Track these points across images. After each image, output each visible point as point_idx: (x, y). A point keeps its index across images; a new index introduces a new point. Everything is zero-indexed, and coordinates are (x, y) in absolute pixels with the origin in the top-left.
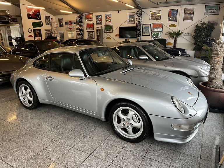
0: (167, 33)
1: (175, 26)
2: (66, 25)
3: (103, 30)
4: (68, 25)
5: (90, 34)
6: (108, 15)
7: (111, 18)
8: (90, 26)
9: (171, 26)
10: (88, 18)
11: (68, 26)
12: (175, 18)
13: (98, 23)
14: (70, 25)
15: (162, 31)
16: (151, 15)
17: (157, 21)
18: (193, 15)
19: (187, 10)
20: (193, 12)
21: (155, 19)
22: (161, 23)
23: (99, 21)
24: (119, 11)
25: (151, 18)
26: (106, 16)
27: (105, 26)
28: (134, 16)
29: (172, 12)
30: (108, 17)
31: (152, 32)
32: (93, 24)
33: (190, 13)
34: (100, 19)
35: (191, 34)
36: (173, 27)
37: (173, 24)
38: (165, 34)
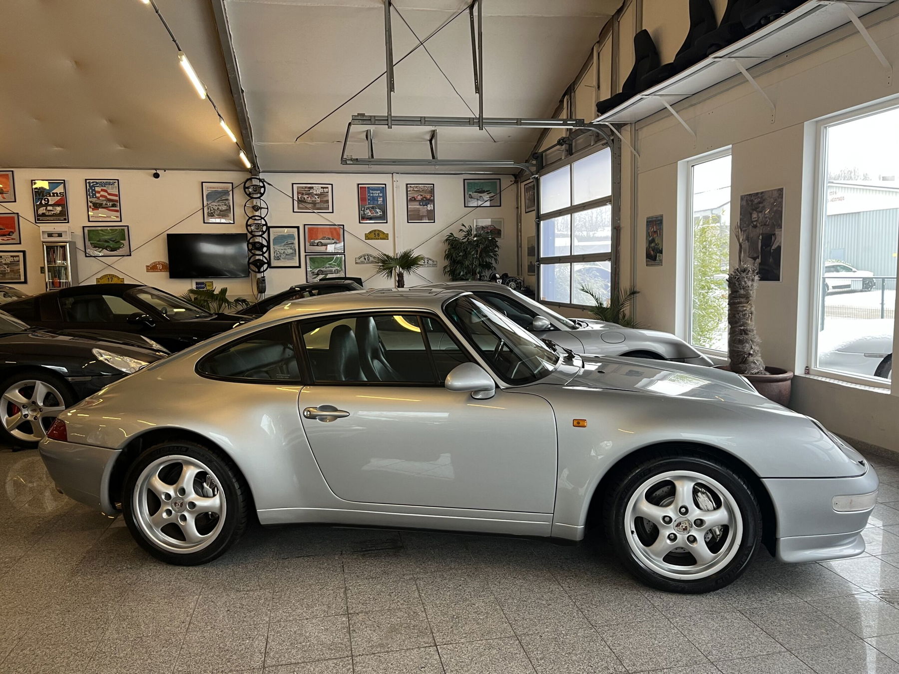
0: (362, 259)
1: (385, 237)
6: (103, 184)
7: (119, 195)
9: (372, 235)
15: (344, 252)
16: (298, 198)
17: (319, 217)
18: (432, 205)
19: (413, 190)
20: (432, 198)
21: (314, 212)
22: (335, 225)
23: (49, 208)
24: (158, 172)
25: (299, 208)
26: (91, 187)
27: (86, 230)
28: (229, 194)
29: (369, 192)
30: (102, 193)
31: (306, 255)
32: (16, 216)
33: (424, 199)
34: (59, 198)
35: (435, 263)
36: (378, 239)
37: (378, 230)
38: (356, 263)
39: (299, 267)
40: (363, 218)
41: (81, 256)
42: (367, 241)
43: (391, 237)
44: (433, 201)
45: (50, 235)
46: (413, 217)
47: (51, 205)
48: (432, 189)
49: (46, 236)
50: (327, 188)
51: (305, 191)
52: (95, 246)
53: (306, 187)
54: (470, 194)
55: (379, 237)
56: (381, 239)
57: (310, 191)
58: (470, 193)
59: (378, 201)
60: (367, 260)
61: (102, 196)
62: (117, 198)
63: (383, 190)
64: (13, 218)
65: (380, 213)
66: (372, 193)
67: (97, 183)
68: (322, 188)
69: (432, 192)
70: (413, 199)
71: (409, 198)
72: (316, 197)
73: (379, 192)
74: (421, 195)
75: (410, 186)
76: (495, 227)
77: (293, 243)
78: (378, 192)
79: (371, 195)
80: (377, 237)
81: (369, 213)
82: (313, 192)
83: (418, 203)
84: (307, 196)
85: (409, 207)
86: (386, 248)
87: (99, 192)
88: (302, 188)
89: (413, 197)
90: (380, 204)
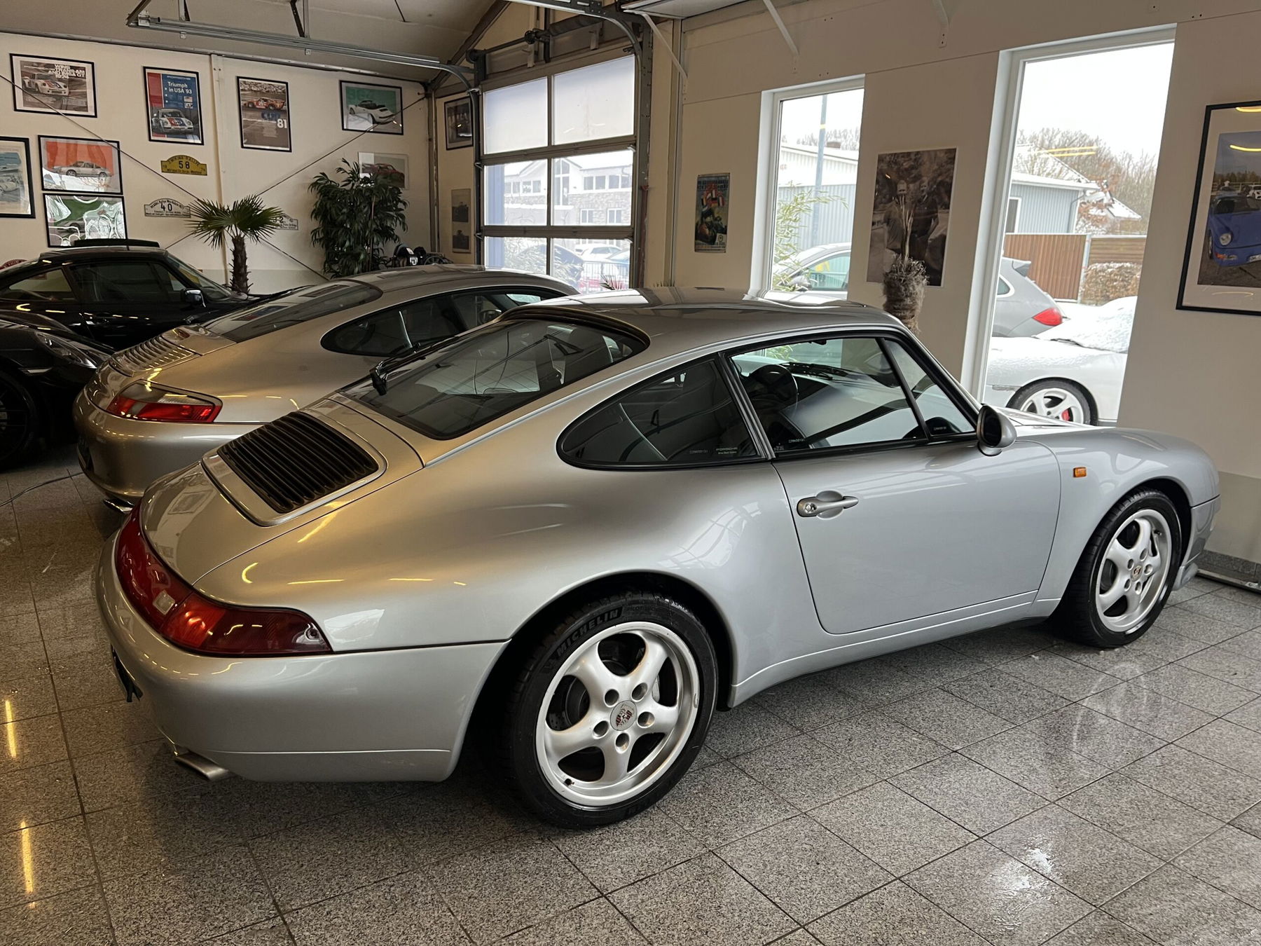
0: (158, 208)
1: (201, 170)
9: (176, 165)
15: (122, 193)
16: (24, 83)
17: (69, 123)
18: (285, 121)
19: (249, 90)
20: (285, 107)
21: (58, 114)
22: (102, 141)
25: (26, 103)
29: (166, 85)
31: (44, 195)
33: (271, 108)
35: (295, 223)
36: (187, 173)
37: (187, 157)
38: (146, 214)
39: (32, 216)
40: (155, 131)
42: (164, 174)
43: (211, 169)
44: (286, 113)
46: (249, 138)
48: (284, 92)
50: (84, 69)
51: (39, 70)
53: (39, 64)
54: (351, 108)
55: (189, 170)
56: (193, 173)
57: (48, 71)
58: (351, 106)
59: (183, 102)
60: (167, 209)
63: (193, 83)
65: (188, 125)
66: (173, 87)
68: (72, 67)
69: (285, 95)
70: (251, 107)
71: (242, 103)
72: (62, 84)
73: (186, 86)
74: (265, 100)
75: (245, 82)
76: (394, 169)
77: (16, 171)
78: (182, 86)
79: (171, 90)
80: (184, 169)
81: (166, 122)
82: (54, 75)
83: (259, 114)
84: (43, 81)
85: (243, 119)
86: (203, 189)
88: (32, 64)
89: (249, 103)
90: (189, 109)
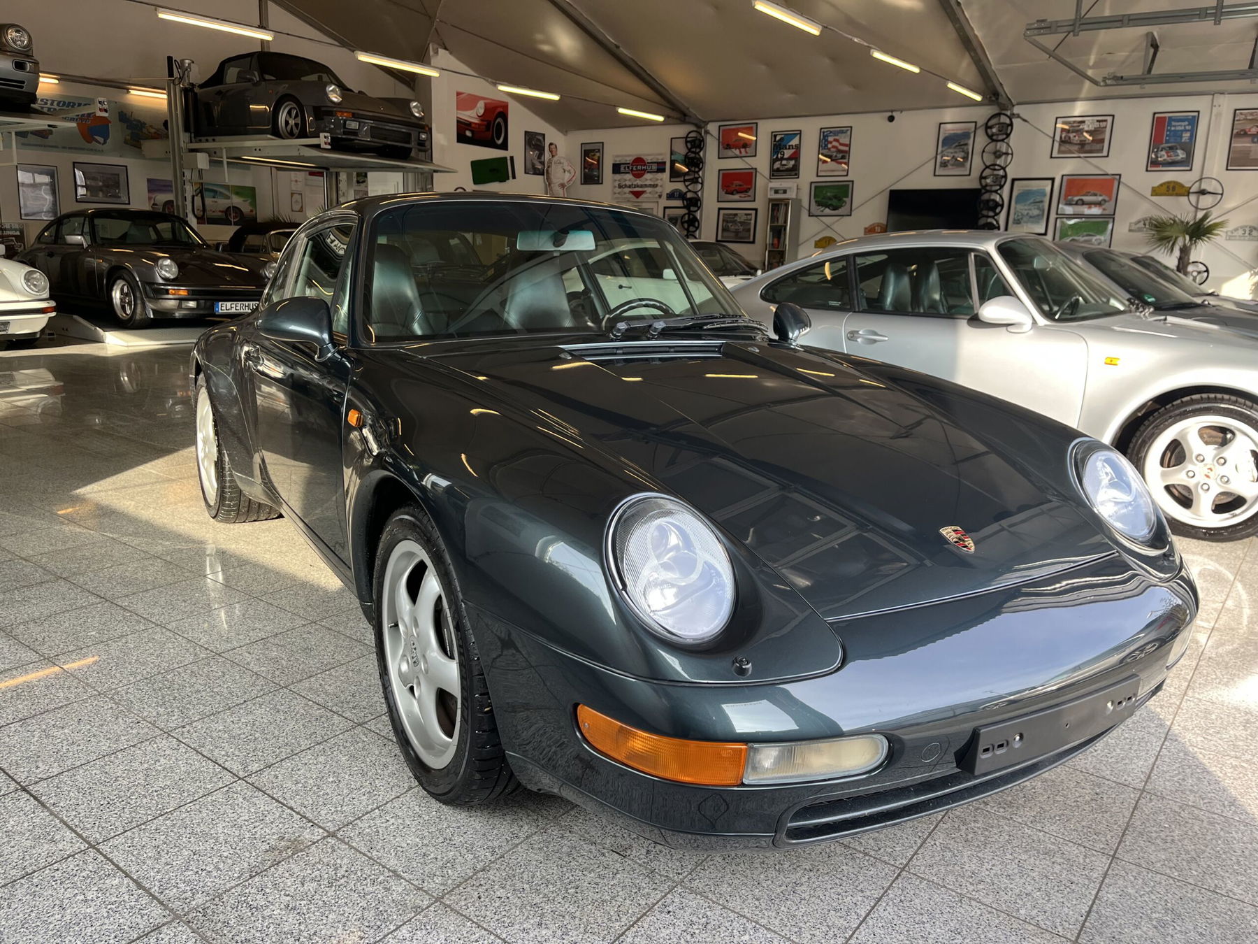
0: (1141, 225)
1: (1184, 192)
2: (618, 177)
3: (805, 203)
4: (629, 176)
5: (734, 222)
6: (836, 133)
7: (849, 145)
8: (738, 183)
9: (1164, 190)
10: (729, 143)
11: (628, 183)
12: (1181, 155)
13: (778, 170)
14: (638, 175)
15: (1113, 215)
16: (1061, 137)
17: (1086, 163)
19: (1245, 119)
22: (1107, 175)
23: (784, 162)
24: (894, 114)
25: (1059, 152)
26: (825, 138)
27: (813, 185)
28: (969, 138)
29: (1170, 125)
30: (835, 144)
31: (1057, 218)
32: (754, 171)
34: (794, 150)
36: (1172, 195)
37: (1175, 182)
38: (1130, 230)
39: (1045, 234)
40: (1153, 164)
41: (804, 214)
42: (1154, 199)
45: (776, 192)
46: (1238, 161)
47: (786, 159)
49: (773, 192)
50: (1106, 121)
51: (1073, 126)
52: (819, 204)
53: (1074, 122)
55: (1175, 193)
56: (1177, 195)
57: (1079, 126)
59: (1181, 137)
60: (1146, 226)
61: (833, 147)
62: (847, 149)
63: (1193, 121)
64: (752, 173)
66: (1175, 126)
67: (831, 132)
68: (1098, 121)
70: (1243, 134)
71: (1235, 131)
72: (1087, 134)
73: (1187, 123)
75: (1241, 114)
77: (1042, 202)
78: (1183, 124)
79: (1173, 129)
80: (1171, 192)
81: (1163, 155)
82: (1083, 128)
83: (1250, 139)
84: (1074, 134)
85: (1233, 145)
87: (831, 143)
88: (1070, 122)
89: (1242, 130)
90: (1185, 143)
